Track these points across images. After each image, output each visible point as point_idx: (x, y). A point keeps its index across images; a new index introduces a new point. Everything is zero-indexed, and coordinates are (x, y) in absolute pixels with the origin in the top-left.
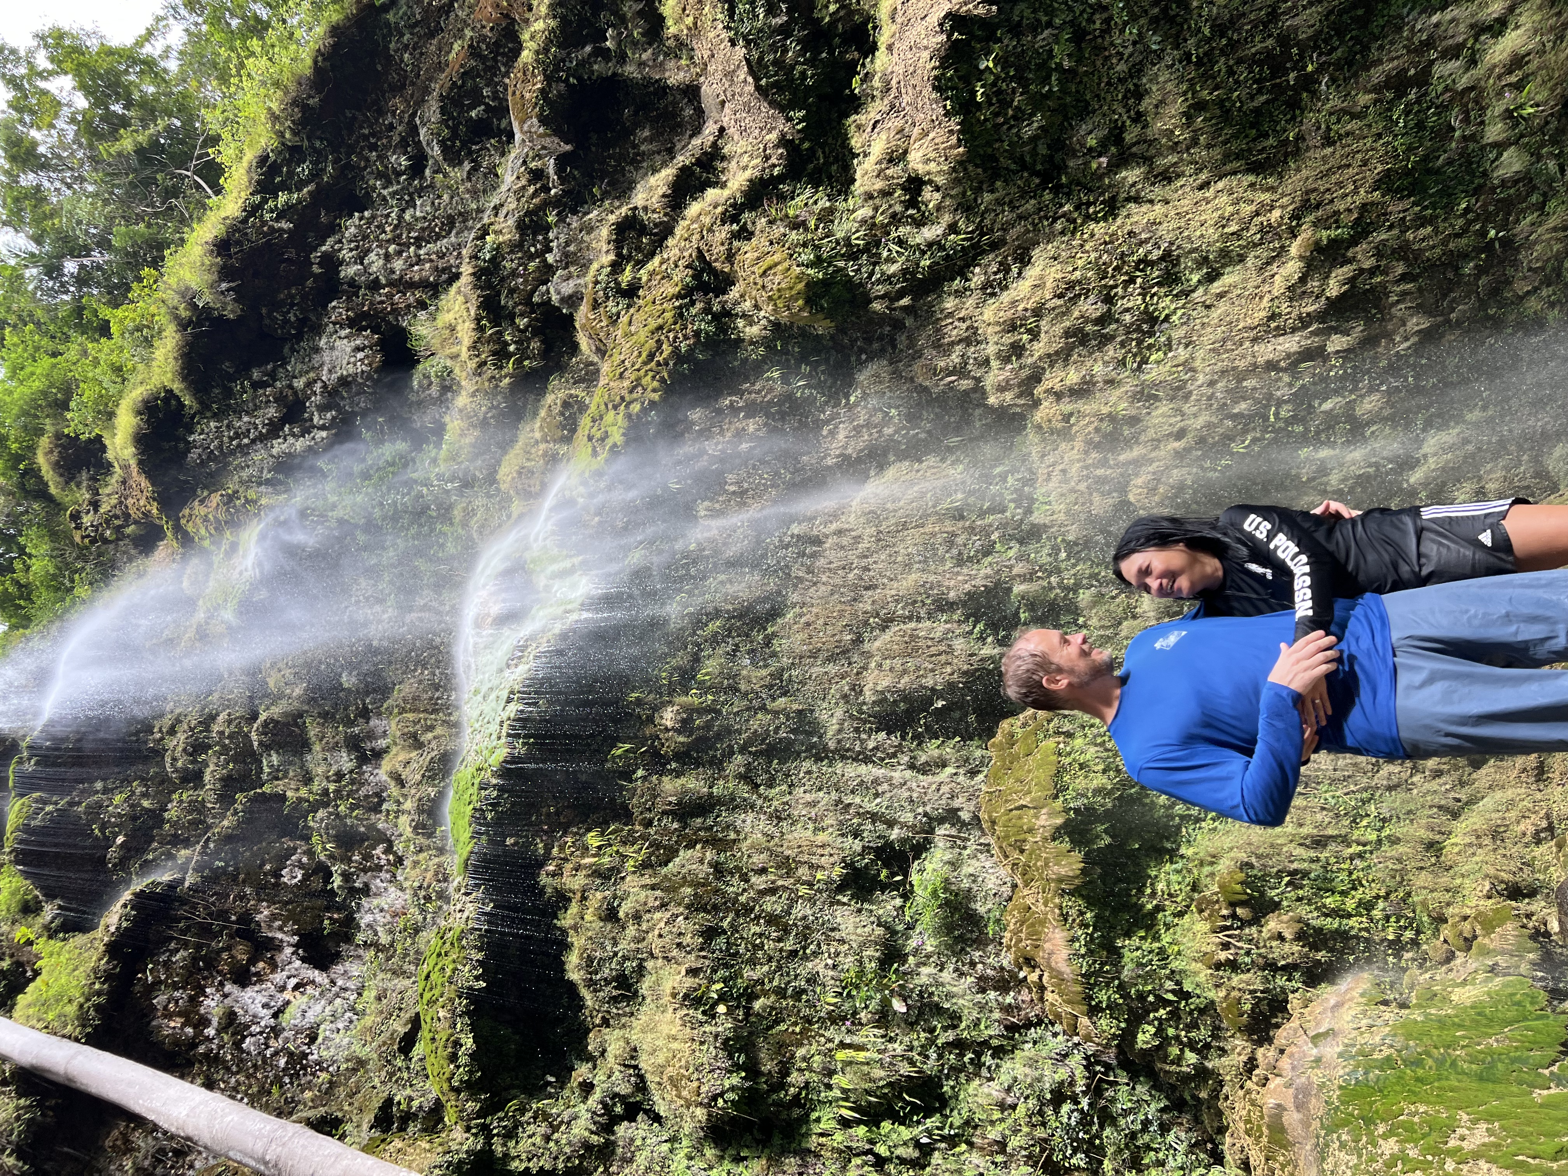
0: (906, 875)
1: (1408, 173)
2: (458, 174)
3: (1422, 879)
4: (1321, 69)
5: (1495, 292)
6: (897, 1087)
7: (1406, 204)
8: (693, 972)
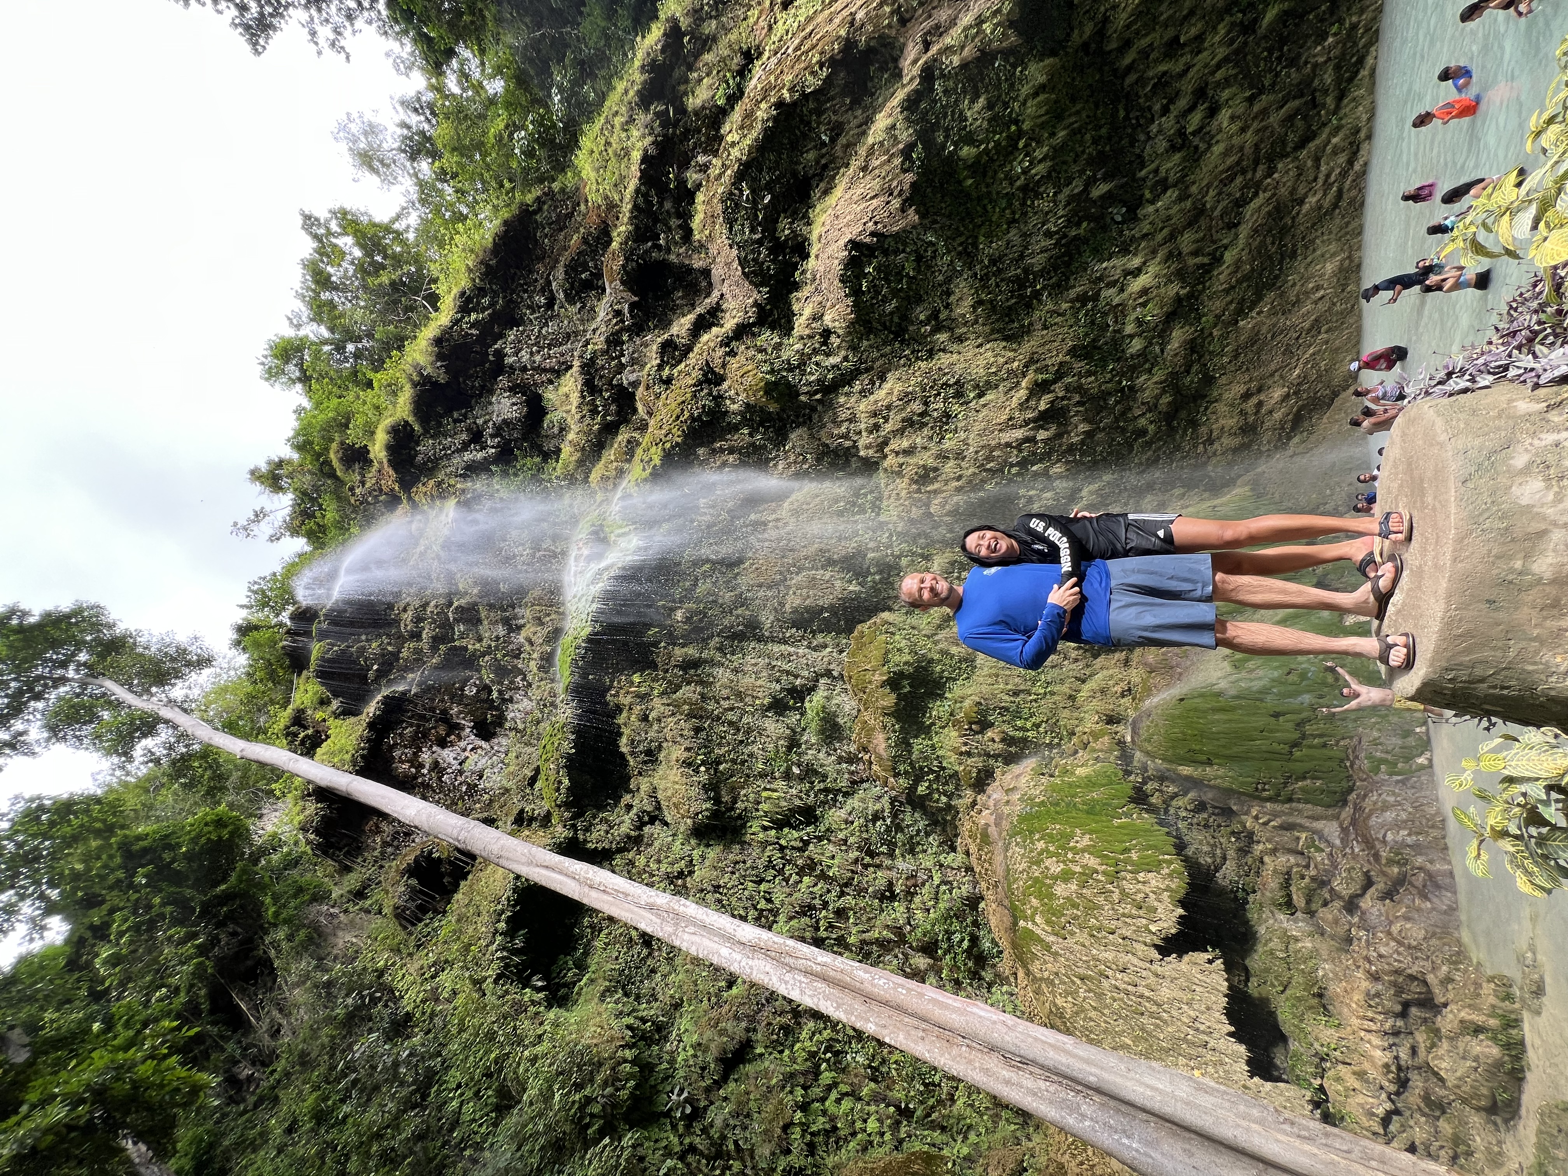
0: (803, 703)
1: (1085, 347)
2: (573, 309)
3: (1066, 713)
4: (1044, 288)
5: (1123, 414)
6: (793, 811)
7: (1083, 364)
8: (688, 749)
